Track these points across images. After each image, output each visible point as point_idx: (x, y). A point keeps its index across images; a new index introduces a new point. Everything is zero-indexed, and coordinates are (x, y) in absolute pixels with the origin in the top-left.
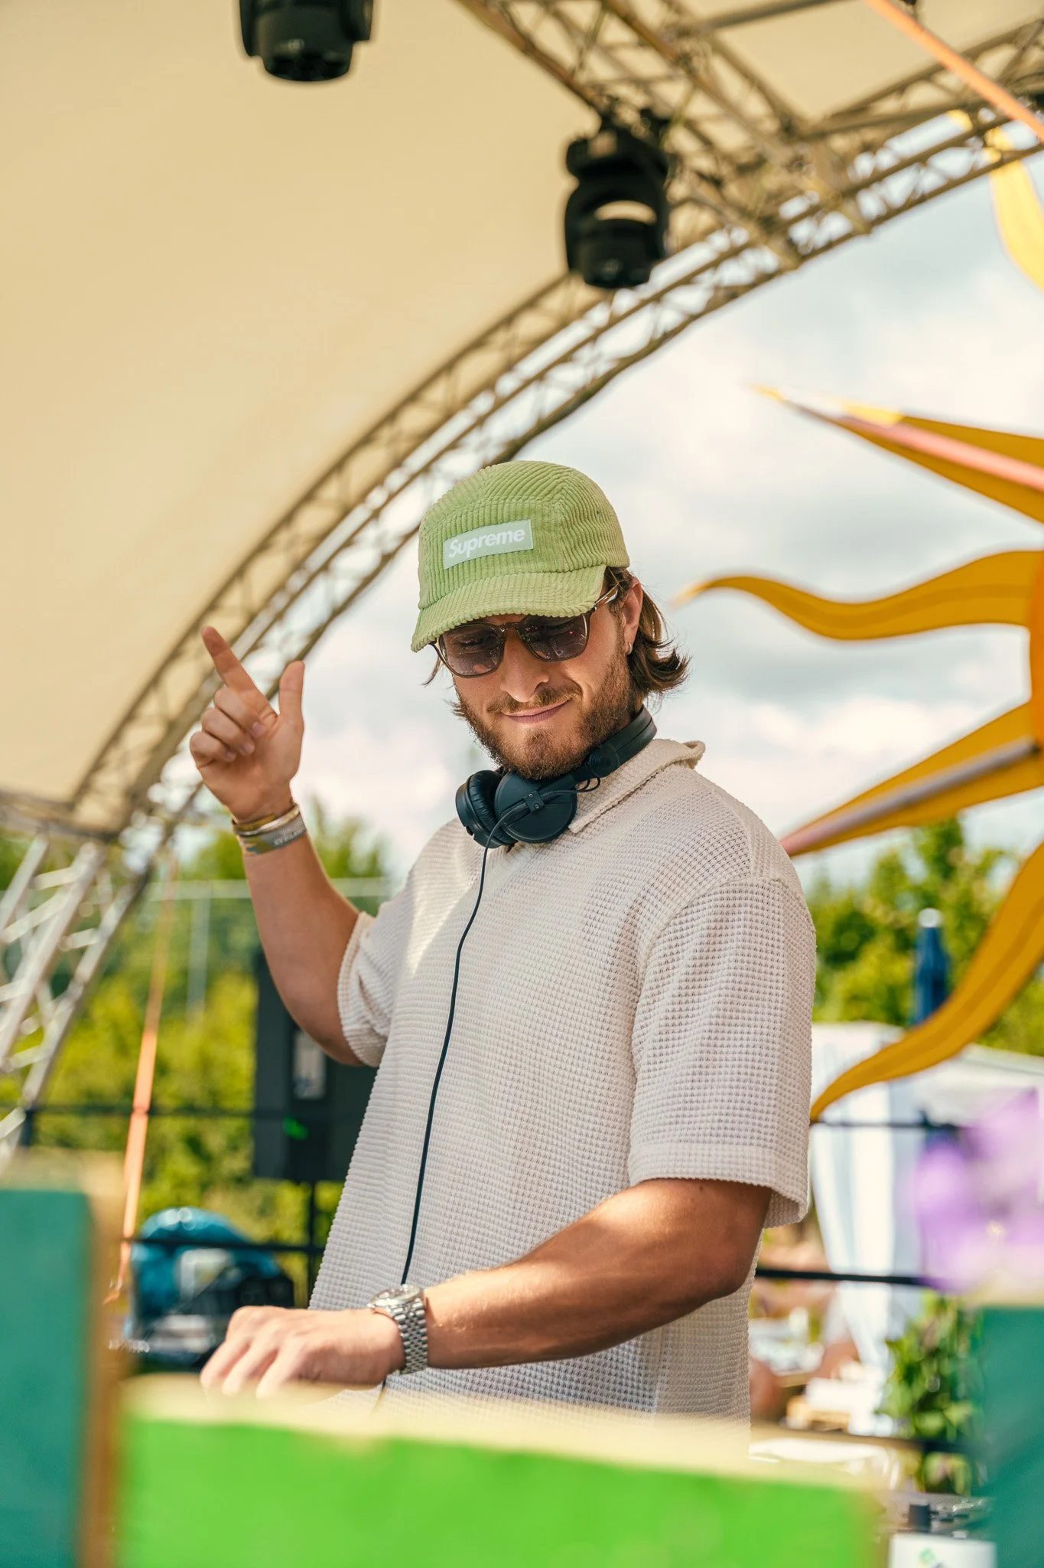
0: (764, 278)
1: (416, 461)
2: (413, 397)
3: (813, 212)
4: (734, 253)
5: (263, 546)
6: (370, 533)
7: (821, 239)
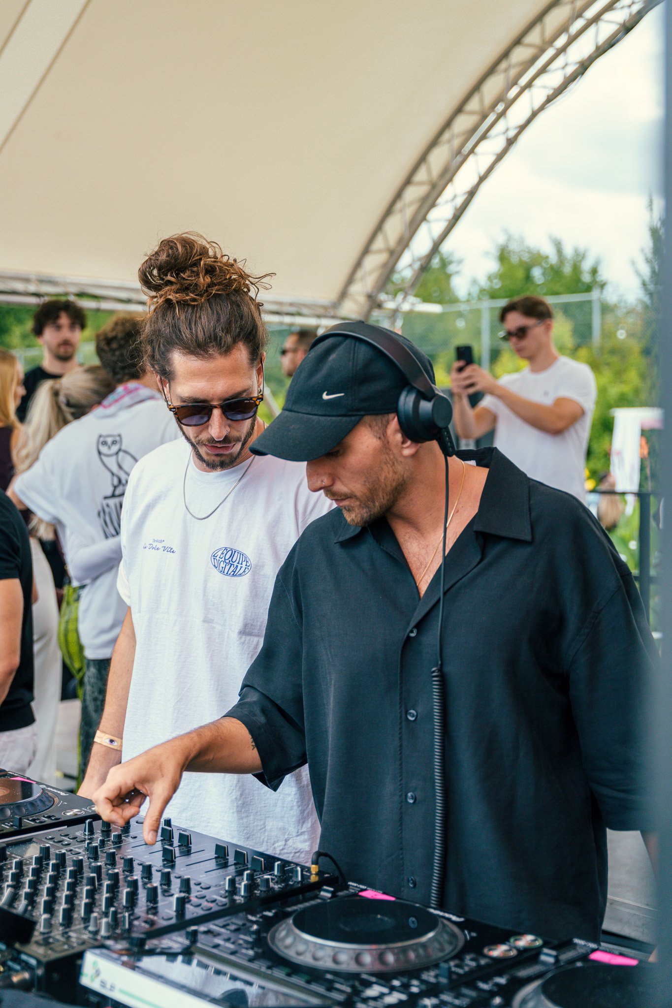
1: (523, 81)
2: (518, 41)
5: (434, 143)
6: (501, 126)
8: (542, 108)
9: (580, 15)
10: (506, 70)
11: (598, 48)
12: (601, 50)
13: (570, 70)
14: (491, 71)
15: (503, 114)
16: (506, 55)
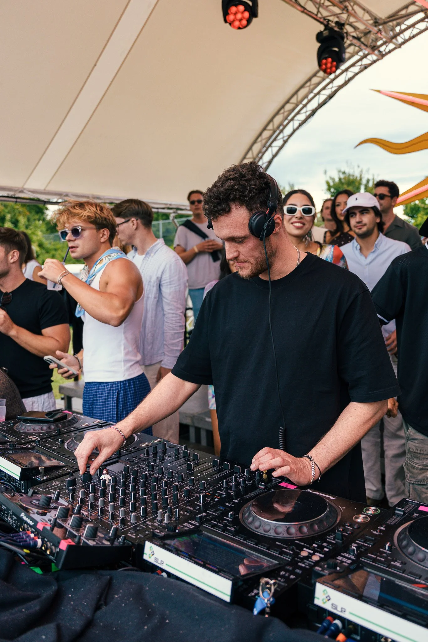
0: (375, 62)
1: (290, 118)
2: (288, 102)
3: (385, 43)
4: (365, 56)
5: (255, 142)
6: (281, 136)
7: (387, 50)
8: (298, 128)
9: (311, 92)
10: (283, 113)
11: (319, 105)
12: (321, 106)
13: (308, 113)
14: (277, 113)
15: (282, 131)
16: (283, 107)
